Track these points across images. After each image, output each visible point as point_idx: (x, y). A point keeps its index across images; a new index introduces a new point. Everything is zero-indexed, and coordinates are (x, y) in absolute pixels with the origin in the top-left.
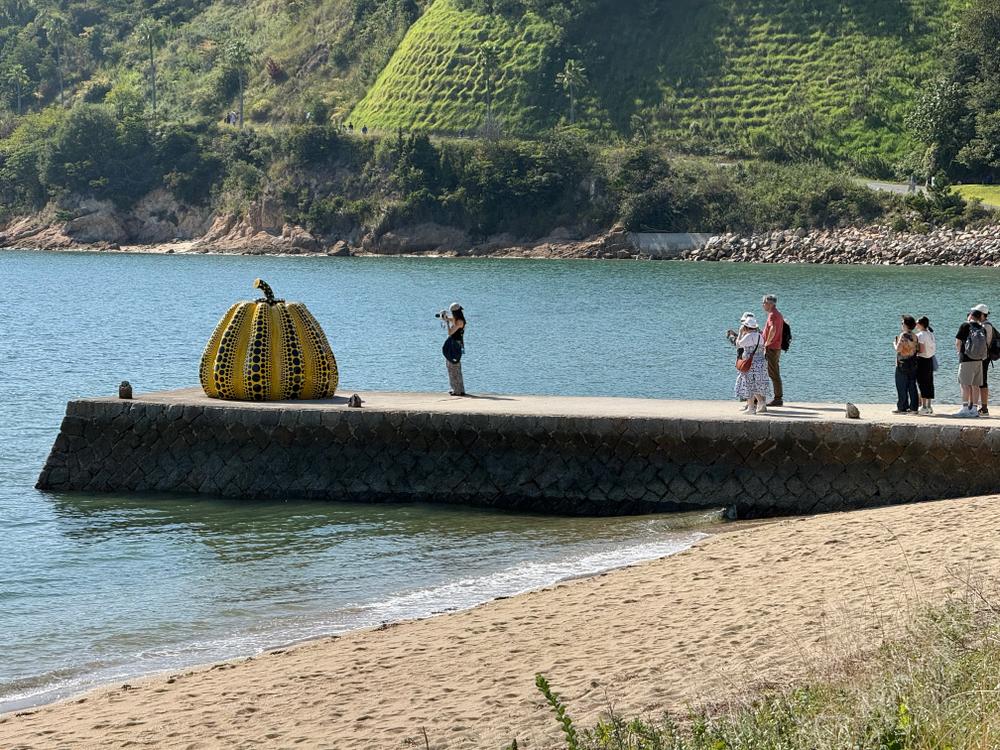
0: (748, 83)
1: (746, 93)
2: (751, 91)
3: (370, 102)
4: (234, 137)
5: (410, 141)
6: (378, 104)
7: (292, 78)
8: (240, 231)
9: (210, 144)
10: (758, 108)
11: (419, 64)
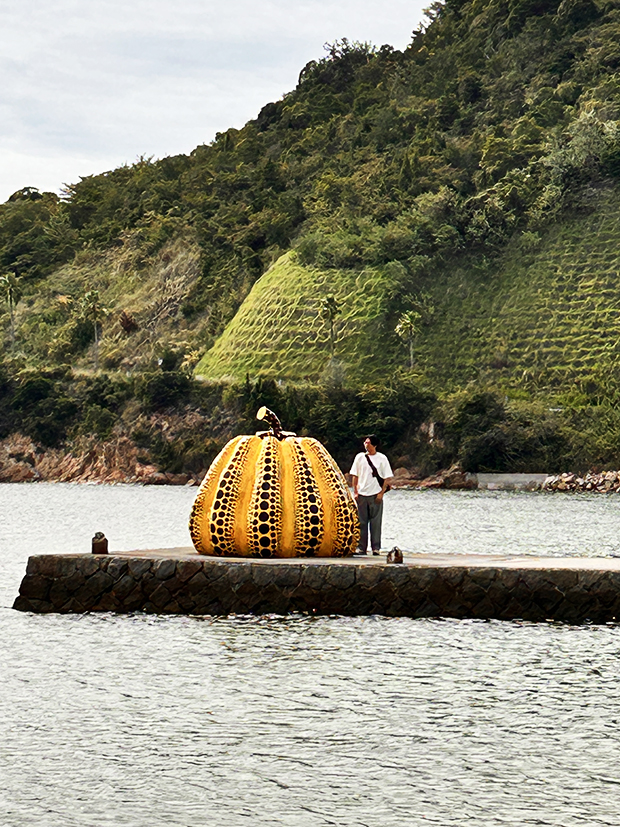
0: (577, 335)
1: (575, 344)
2: (580, 341)
3: (218, 351)
4: (89, 383)
5: (257, 386)
6: (225, 352)
7: (143, 330)
8: (94, 472)
9: (67, 389)
10: (588, 357)
11: (264, 315)
